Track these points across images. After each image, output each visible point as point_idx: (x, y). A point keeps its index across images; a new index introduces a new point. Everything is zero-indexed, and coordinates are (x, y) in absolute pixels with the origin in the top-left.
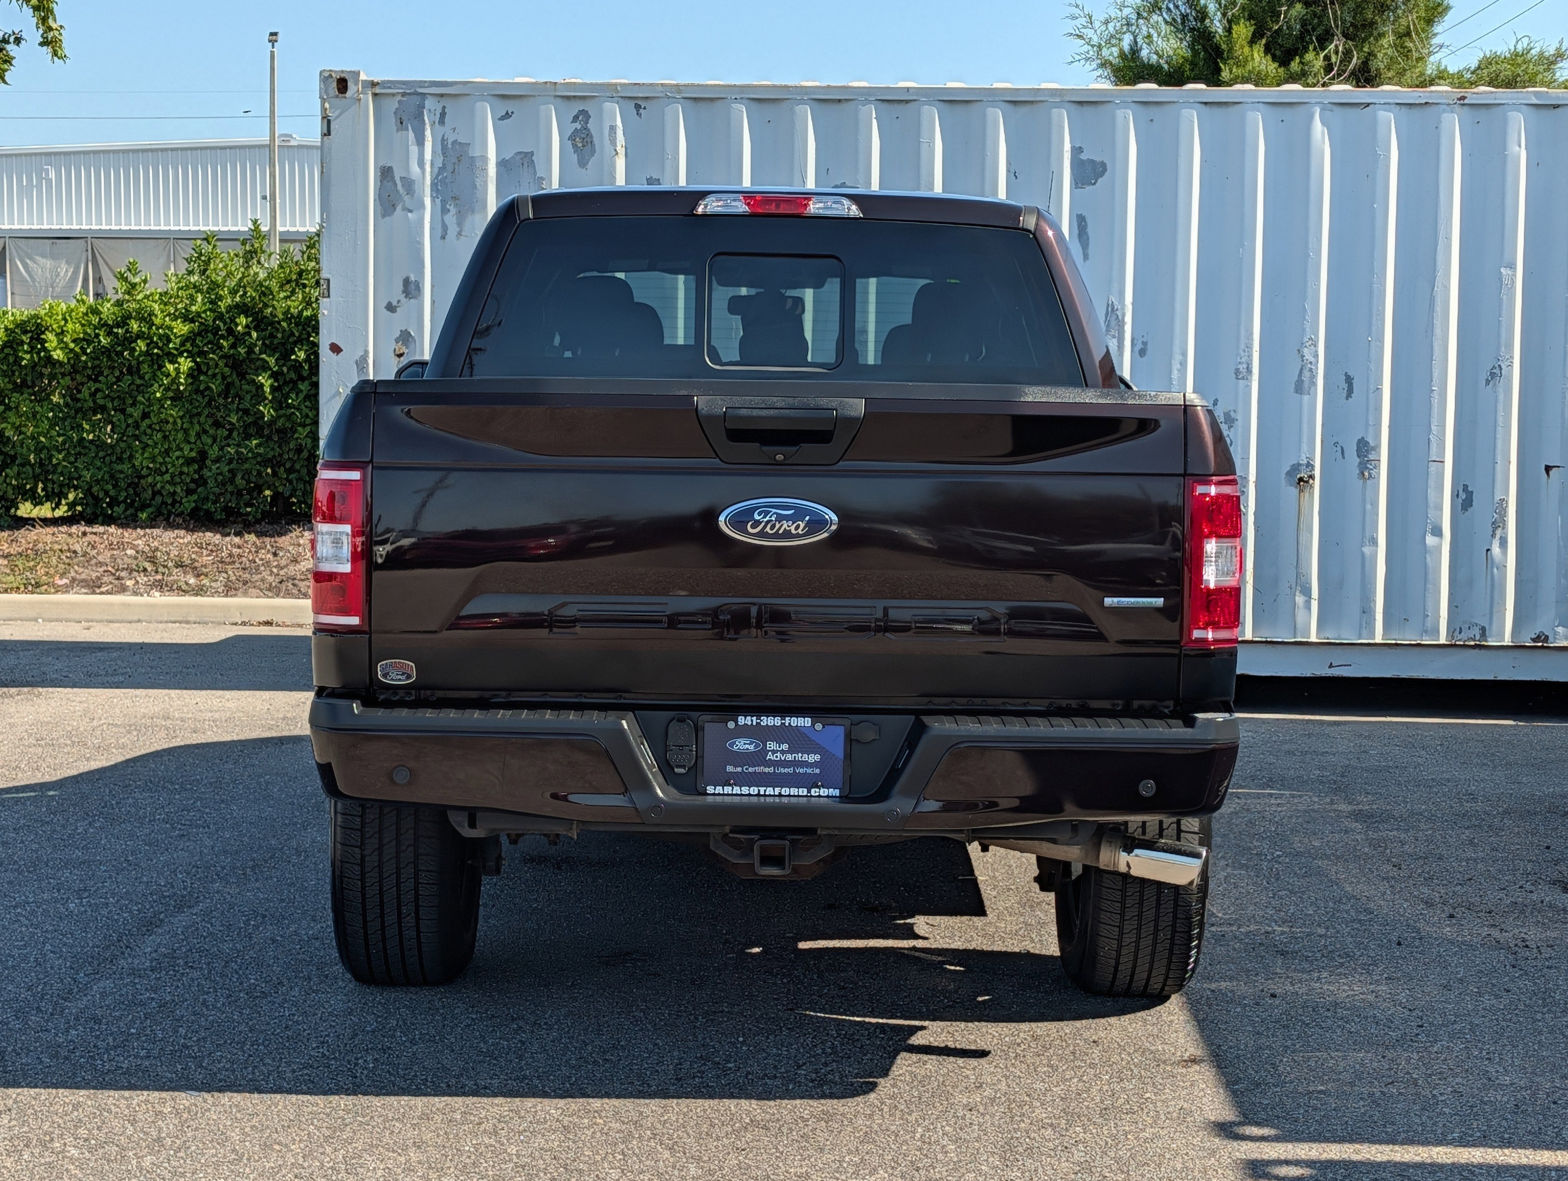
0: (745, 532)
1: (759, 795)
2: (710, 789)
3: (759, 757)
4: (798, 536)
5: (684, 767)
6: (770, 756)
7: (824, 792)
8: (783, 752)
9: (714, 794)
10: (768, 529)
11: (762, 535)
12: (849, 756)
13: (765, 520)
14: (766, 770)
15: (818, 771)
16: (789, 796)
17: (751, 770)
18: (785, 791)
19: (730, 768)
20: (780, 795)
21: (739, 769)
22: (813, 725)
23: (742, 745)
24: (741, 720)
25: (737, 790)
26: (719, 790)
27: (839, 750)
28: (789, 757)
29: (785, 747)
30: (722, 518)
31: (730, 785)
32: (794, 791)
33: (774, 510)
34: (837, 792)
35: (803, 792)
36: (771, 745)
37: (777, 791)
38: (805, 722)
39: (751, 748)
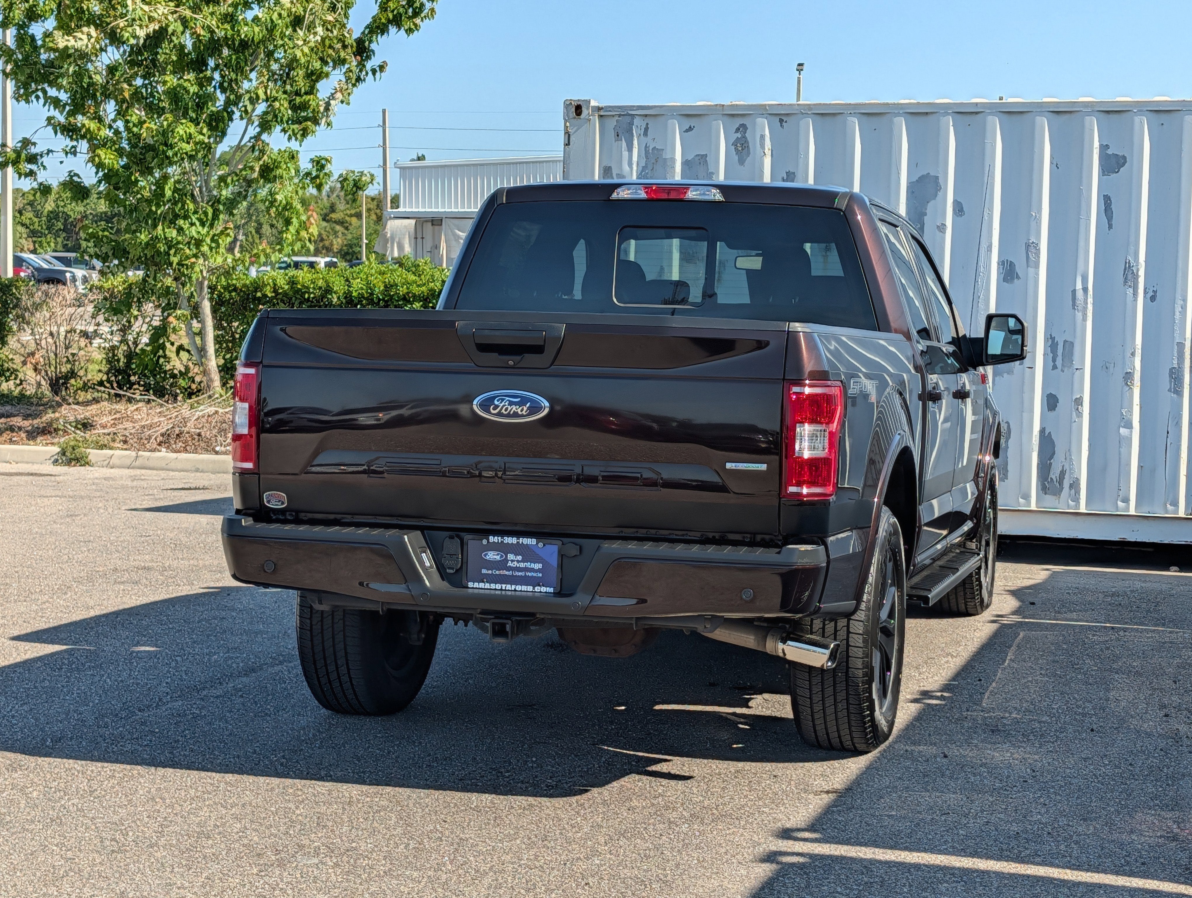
0: (489, 412)
1: (501, 590)
2: (470, 585)
3: (502, 564)
4: (522, 416)
5: (453, 569)
6: (510, 564)
7: (544, 589)
8: (518, 561)
9: (473, 588)
10: (503, 411)
11: (500, 414)
12: (561, 566)
13: (502, 405)
14: (507, 573)
15: (540, 575)
16: (521, 591)
17: (497, 572)
18: (519, 588)
19: (484, 571)
20: (515, 590)
21: (490, 572)
22: (537, 544)
23: (492, 556)
24: (491, 539)
25: (487, 586)
26: (476, 585)
27: (554, 561)
28: (522, 565)
29: (519, 558)
30: (474, 404)
31: (483, 582)
32: (524, 588)
33: (507, 398)
34: (551, 590)
35: (530, 588)
36: (511, 557)
37: (513, 587)
38: (530, 541)
39: (498, 558)
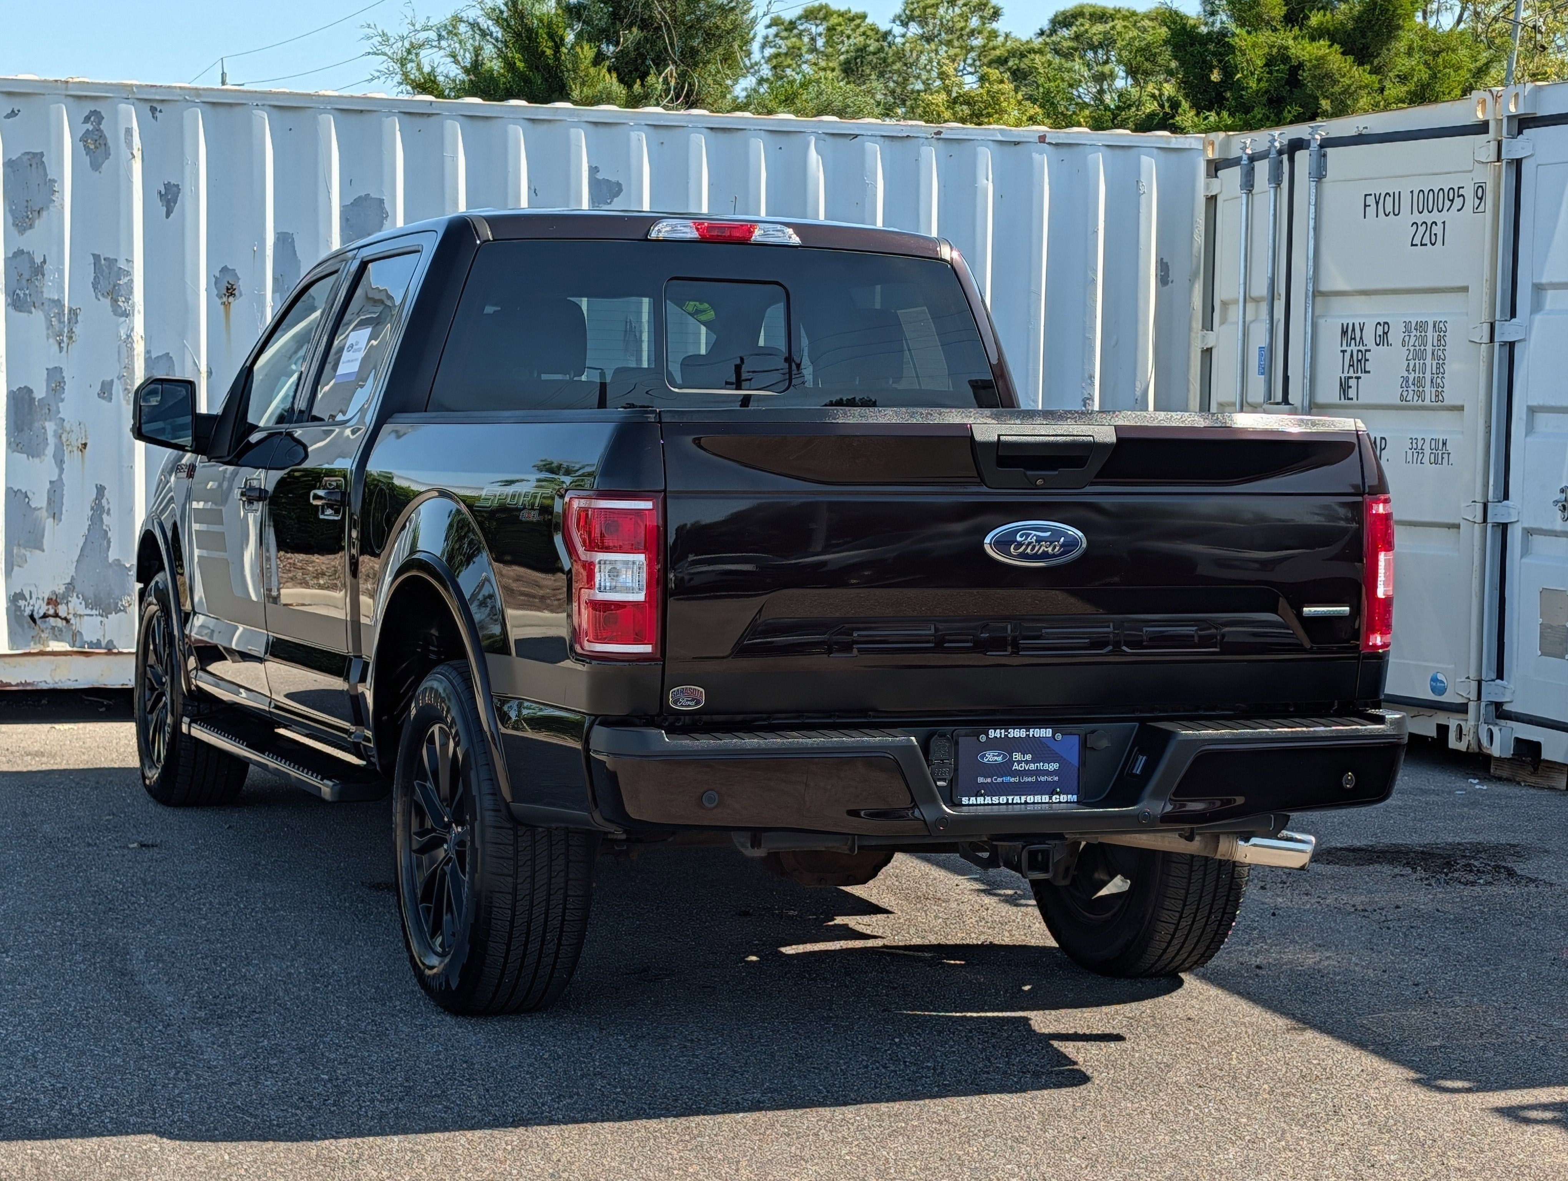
0: (1009, 554)
1: (1007, 804)
2: (965, 800)
3: (1005, 768)
4: (1054, 556)
5: (944, 780)
6: (1016, 767)
7: (1063, 798)
8: (1027, 762)
9: (969, 805)
10: (1029, 551)
11: (1024, 556)
12: (1083, 763)
13: (1026, 542)
14: (1012, 780)
15: (1056, 779)
16: (1034, 803)
17: (999, 780)
18: (1030, 799)
19: (981, 780)
20: (1026, 803)
21: (989, 780)
22: (1053, 735)
23: (992, 757)
24: (992, 733)
25: (988, 800)
26: (973, 800)
27: (1074, 758)
28: (1032, 767)
29: (1028, 757)
30: (987, 540)
31: (982, 795)
32: (1038, 799)
33: (1034, 533)
34: (1074, 798)
35: (1045, 798)
36: (1017, 756)
37: (1023, 798)
38: (1045, 733)
39: (999, 759)
